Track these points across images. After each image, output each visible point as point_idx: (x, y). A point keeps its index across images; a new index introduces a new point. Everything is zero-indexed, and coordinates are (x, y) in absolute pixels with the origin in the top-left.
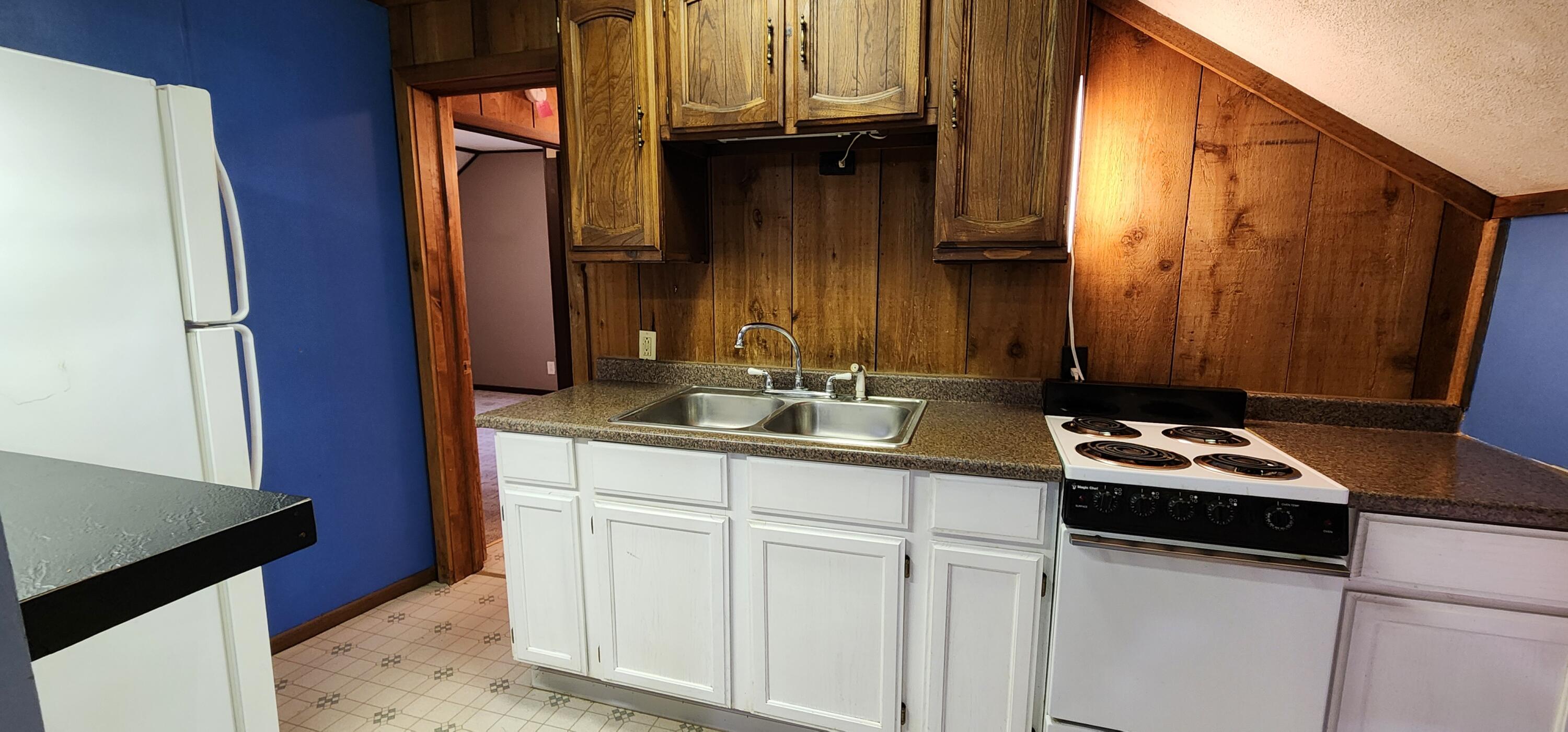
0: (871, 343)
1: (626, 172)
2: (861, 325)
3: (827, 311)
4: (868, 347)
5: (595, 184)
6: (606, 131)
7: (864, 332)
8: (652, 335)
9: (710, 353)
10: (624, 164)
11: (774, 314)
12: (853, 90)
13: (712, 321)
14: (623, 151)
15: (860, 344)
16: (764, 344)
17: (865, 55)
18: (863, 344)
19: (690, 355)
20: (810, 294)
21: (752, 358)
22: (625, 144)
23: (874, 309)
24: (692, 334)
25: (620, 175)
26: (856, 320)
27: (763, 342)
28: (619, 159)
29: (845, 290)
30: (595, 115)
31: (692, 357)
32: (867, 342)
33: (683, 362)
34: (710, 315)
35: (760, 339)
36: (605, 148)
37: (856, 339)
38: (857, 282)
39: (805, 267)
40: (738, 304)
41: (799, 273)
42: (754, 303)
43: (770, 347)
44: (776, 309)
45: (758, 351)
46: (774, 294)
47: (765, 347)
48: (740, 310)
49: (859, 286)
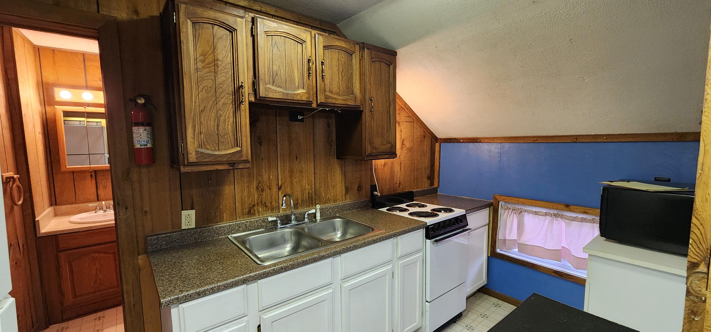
0: (313, 194)
1: (227, 117)
2: (309, 188)
3: (295, 183)
4: (312, 197)
5: (203, 122)
6: (212, 91)
7: (310, 190)
8: (192, 213)
9: (233, 216)
10: (225, 112)
11: (269, 188)
12: (338, 93)
13: (234, 197)
14: (224, 104)
15: (309, 196)
16: (265, 204)
17: (342, 80)
18: (310, 196)
19: (220, 219)
20: (287, 176)
21: (258, 213)
22: (226, 100)
23: (313, 180)
24: (221, 207)
25: (222, 118)
26: (307, 186)
27: (264, 203)
28: (222, 109)
29: (302, 173)
30: (203, 80)
31: (221, 220)
32: (311, 195)
33: (215, 224)
34: (233, 193)
35: (263, 202)
36: (211, 101)
37: (307, 194)
38: (306, 169)
39: (284, 164)
40: (250, 186)
41: (281, 167)
42: (259, 184)
43: (268, 206)
44: (270, 185)
45: (261, 208)
46: (269, 178)
47: (266, 206)
48: (251, 189)
49: (307, 171)
